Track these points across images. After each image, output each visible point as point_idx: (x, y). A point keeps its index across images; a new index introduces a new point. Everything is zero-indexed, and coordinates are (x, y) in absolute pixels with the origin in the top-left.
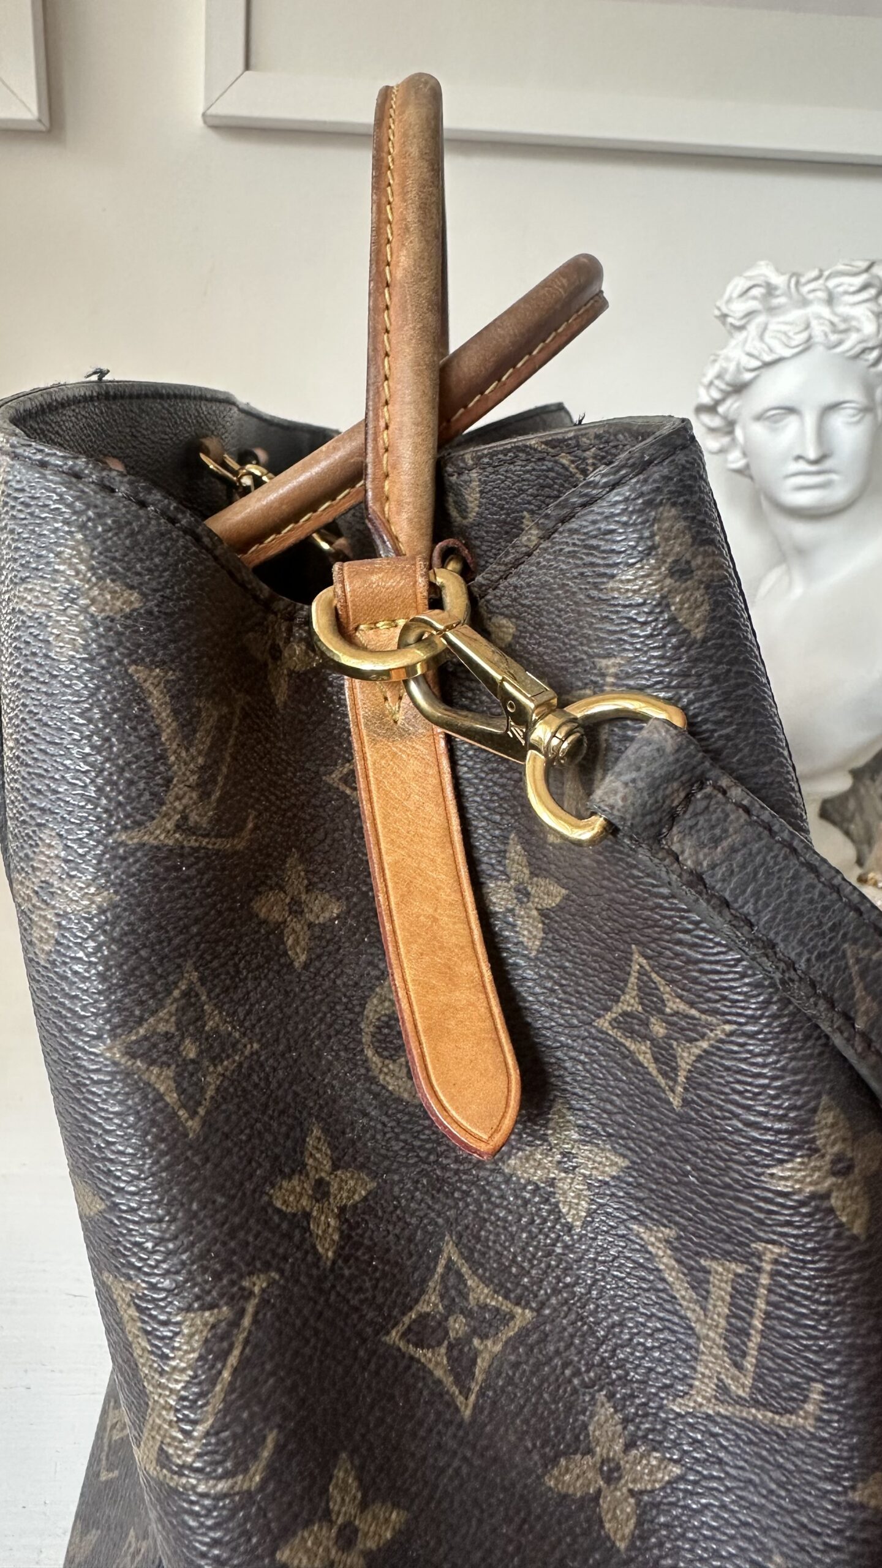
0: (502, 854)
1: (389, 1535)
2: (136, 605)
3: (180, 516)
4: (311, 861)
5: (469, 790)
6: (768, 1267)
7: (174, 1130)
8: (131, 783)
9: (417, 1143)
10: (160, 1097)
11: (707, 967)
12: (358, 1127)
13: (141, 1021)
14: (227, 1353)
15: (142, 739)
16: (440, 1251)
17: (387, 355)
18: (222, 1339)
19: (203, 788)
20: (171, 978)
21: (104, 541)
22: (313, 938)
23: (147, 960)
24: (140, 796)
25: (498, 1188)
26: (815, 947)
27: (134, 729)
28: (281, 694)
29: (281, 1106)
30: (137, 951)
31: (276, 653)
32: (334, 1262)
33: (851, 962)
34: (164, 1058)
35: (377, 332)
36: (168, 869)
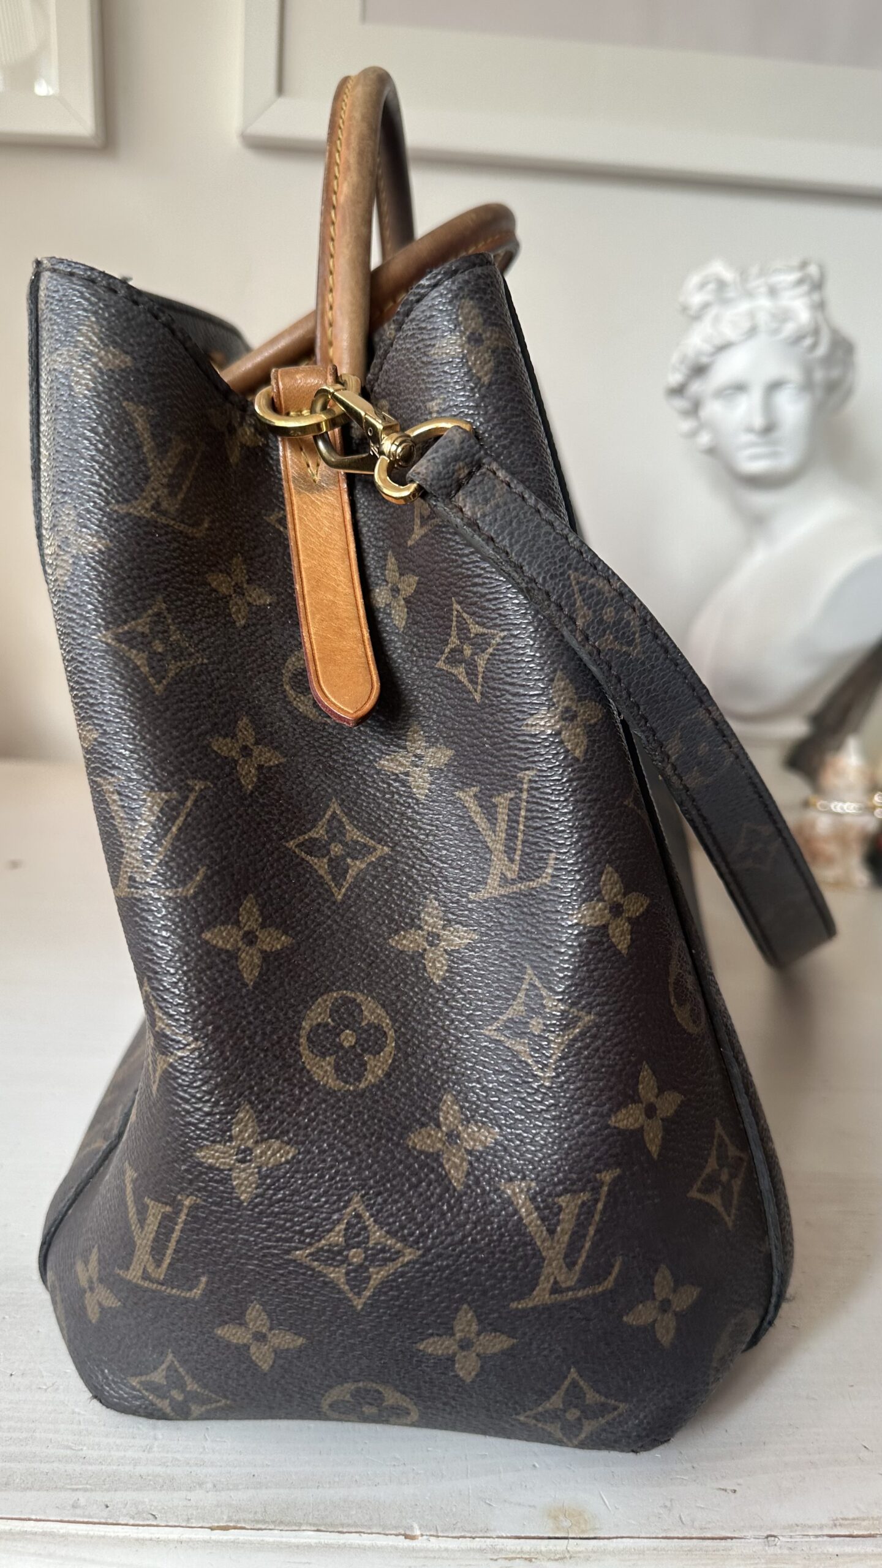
0: (383, 568)
1: (279, 947)
2: (129, 364)
3: (161, 314)
4: (252, 565)
5: (365, 530)
6: (525, 786)
7: (146, 687)
8: (122, 474)
9: (316, 744)
10: (137, 667)
11: (491, 597)
12: (276, 727)
13: (125, 622)
14: (176, 818)
15: (130, 448)
16: (328, 806)
17: (332, 256)
18: (172, 809)
19: (173, 488)
20: (147, 602)
21: (109, 323)
22: (250, 612)
23: (131, 586)
24: (128, 483)
25: (372, 777)
26: (549, 570)
27: (125, 441)
28: (235, 457)
29: (221, 698)
30: (123, 579)
31: (232, 430)
32: (252, 792)
33: (574, 583)
34: (141, 646)
35: (325, 239)
36: (146, 533)
